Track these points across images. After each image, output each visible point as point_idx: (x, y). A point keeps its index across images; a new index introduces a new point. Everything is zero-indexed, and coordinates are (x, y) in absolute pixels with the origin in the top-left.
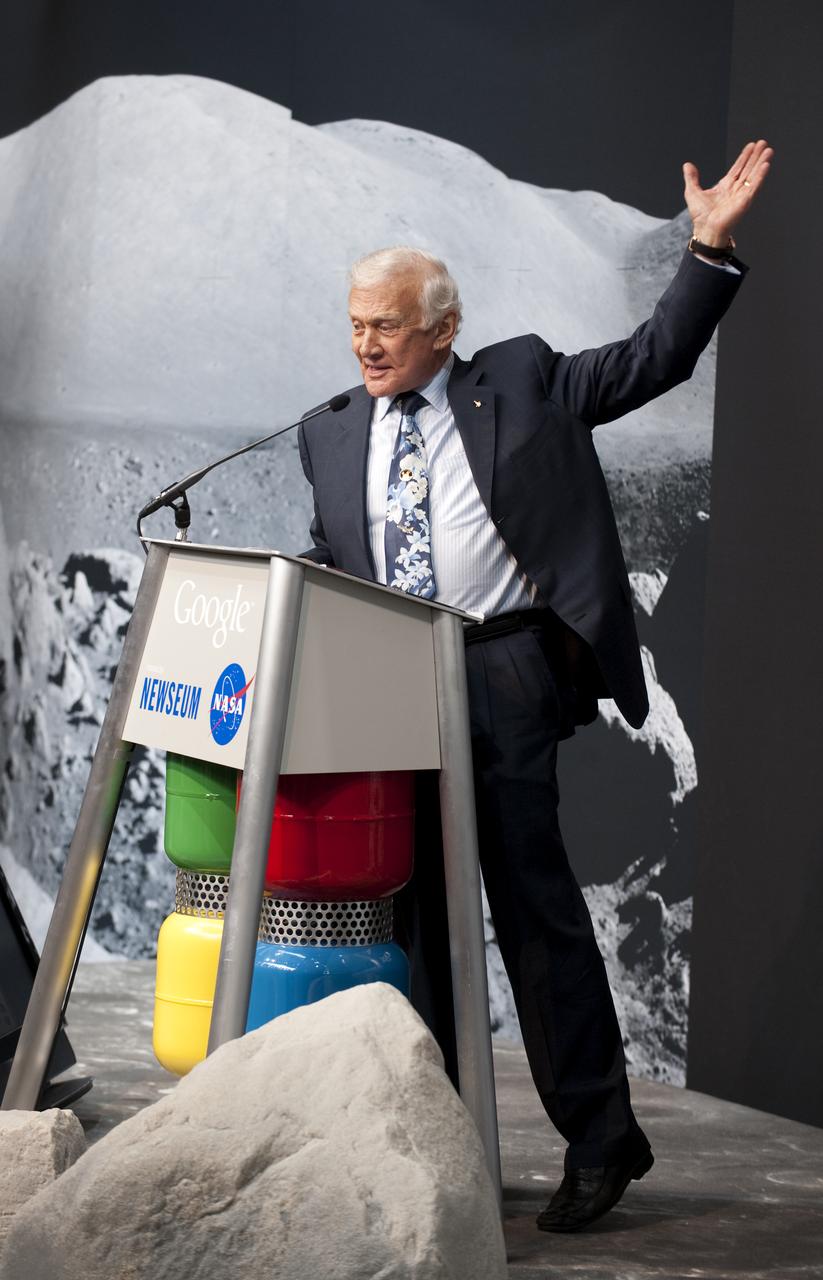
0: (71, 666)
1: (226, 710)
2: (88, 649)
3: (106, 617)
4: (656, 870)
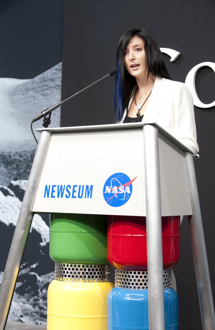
1: (117, 192)
4: (34, 266)
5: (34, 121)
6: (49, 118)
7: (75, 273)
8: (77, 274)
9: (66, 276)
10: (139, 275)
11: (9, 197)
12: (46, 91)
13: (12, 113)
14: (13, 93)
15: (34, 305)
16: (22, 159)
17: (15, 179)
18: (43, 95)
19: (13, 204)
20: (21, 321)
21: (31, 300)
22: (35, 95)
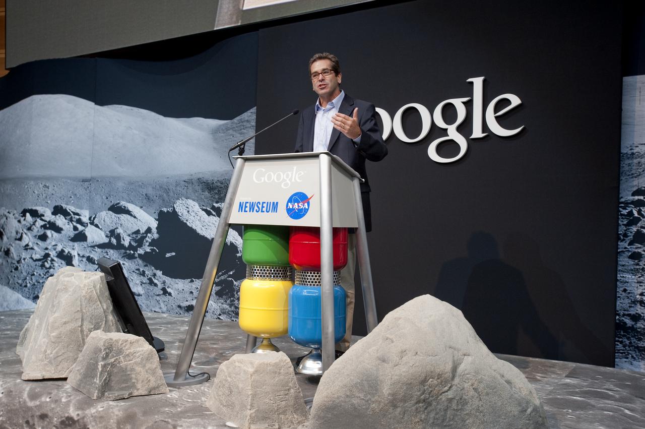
0: (24, 236)
1: (297, 207)
2: (31, 231)
3: (37, 223)
4: (231, 273)
5: (231, 150)
6: (244, 148)
7: (263, 273)
8: (264, 274)
9: (255, 276)
10: (314, 275)
11: (211, 217)
12: (243, 130)
13: (214, 148)
14: (215, 131)
15: (231, 306)
16: (222, 186)
17: (217, 202)
18: (241, 134)
19: (214, 222)
20: (219, 318)
21: (228, 301)
22: (234, 133)
